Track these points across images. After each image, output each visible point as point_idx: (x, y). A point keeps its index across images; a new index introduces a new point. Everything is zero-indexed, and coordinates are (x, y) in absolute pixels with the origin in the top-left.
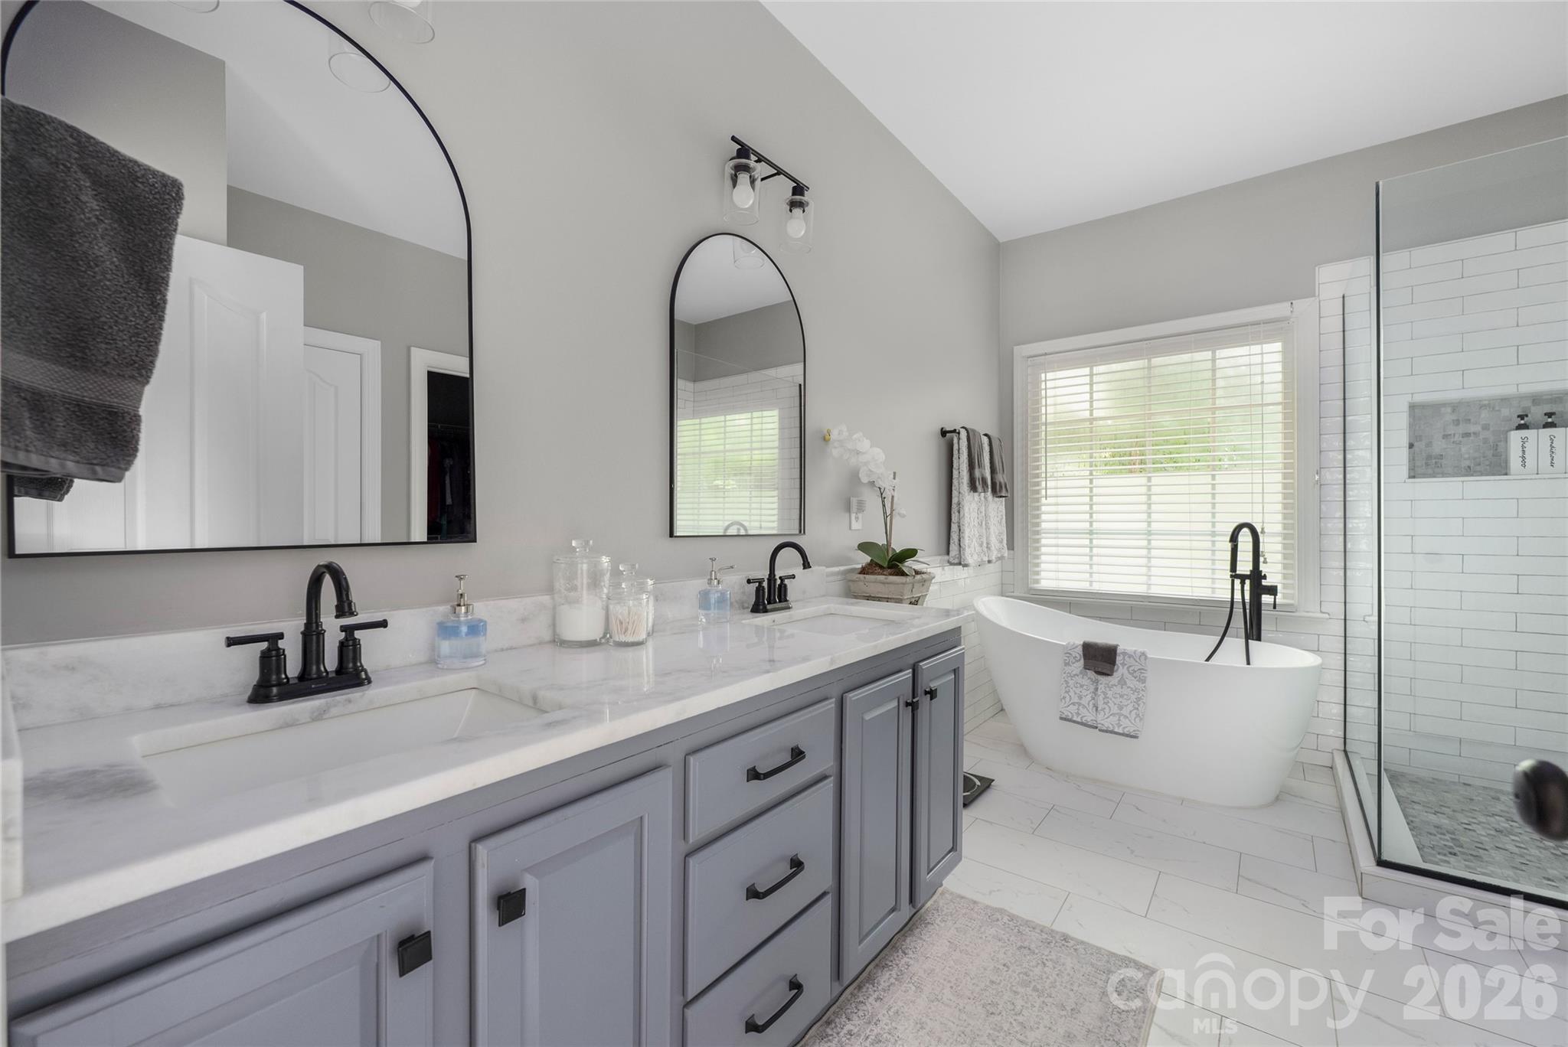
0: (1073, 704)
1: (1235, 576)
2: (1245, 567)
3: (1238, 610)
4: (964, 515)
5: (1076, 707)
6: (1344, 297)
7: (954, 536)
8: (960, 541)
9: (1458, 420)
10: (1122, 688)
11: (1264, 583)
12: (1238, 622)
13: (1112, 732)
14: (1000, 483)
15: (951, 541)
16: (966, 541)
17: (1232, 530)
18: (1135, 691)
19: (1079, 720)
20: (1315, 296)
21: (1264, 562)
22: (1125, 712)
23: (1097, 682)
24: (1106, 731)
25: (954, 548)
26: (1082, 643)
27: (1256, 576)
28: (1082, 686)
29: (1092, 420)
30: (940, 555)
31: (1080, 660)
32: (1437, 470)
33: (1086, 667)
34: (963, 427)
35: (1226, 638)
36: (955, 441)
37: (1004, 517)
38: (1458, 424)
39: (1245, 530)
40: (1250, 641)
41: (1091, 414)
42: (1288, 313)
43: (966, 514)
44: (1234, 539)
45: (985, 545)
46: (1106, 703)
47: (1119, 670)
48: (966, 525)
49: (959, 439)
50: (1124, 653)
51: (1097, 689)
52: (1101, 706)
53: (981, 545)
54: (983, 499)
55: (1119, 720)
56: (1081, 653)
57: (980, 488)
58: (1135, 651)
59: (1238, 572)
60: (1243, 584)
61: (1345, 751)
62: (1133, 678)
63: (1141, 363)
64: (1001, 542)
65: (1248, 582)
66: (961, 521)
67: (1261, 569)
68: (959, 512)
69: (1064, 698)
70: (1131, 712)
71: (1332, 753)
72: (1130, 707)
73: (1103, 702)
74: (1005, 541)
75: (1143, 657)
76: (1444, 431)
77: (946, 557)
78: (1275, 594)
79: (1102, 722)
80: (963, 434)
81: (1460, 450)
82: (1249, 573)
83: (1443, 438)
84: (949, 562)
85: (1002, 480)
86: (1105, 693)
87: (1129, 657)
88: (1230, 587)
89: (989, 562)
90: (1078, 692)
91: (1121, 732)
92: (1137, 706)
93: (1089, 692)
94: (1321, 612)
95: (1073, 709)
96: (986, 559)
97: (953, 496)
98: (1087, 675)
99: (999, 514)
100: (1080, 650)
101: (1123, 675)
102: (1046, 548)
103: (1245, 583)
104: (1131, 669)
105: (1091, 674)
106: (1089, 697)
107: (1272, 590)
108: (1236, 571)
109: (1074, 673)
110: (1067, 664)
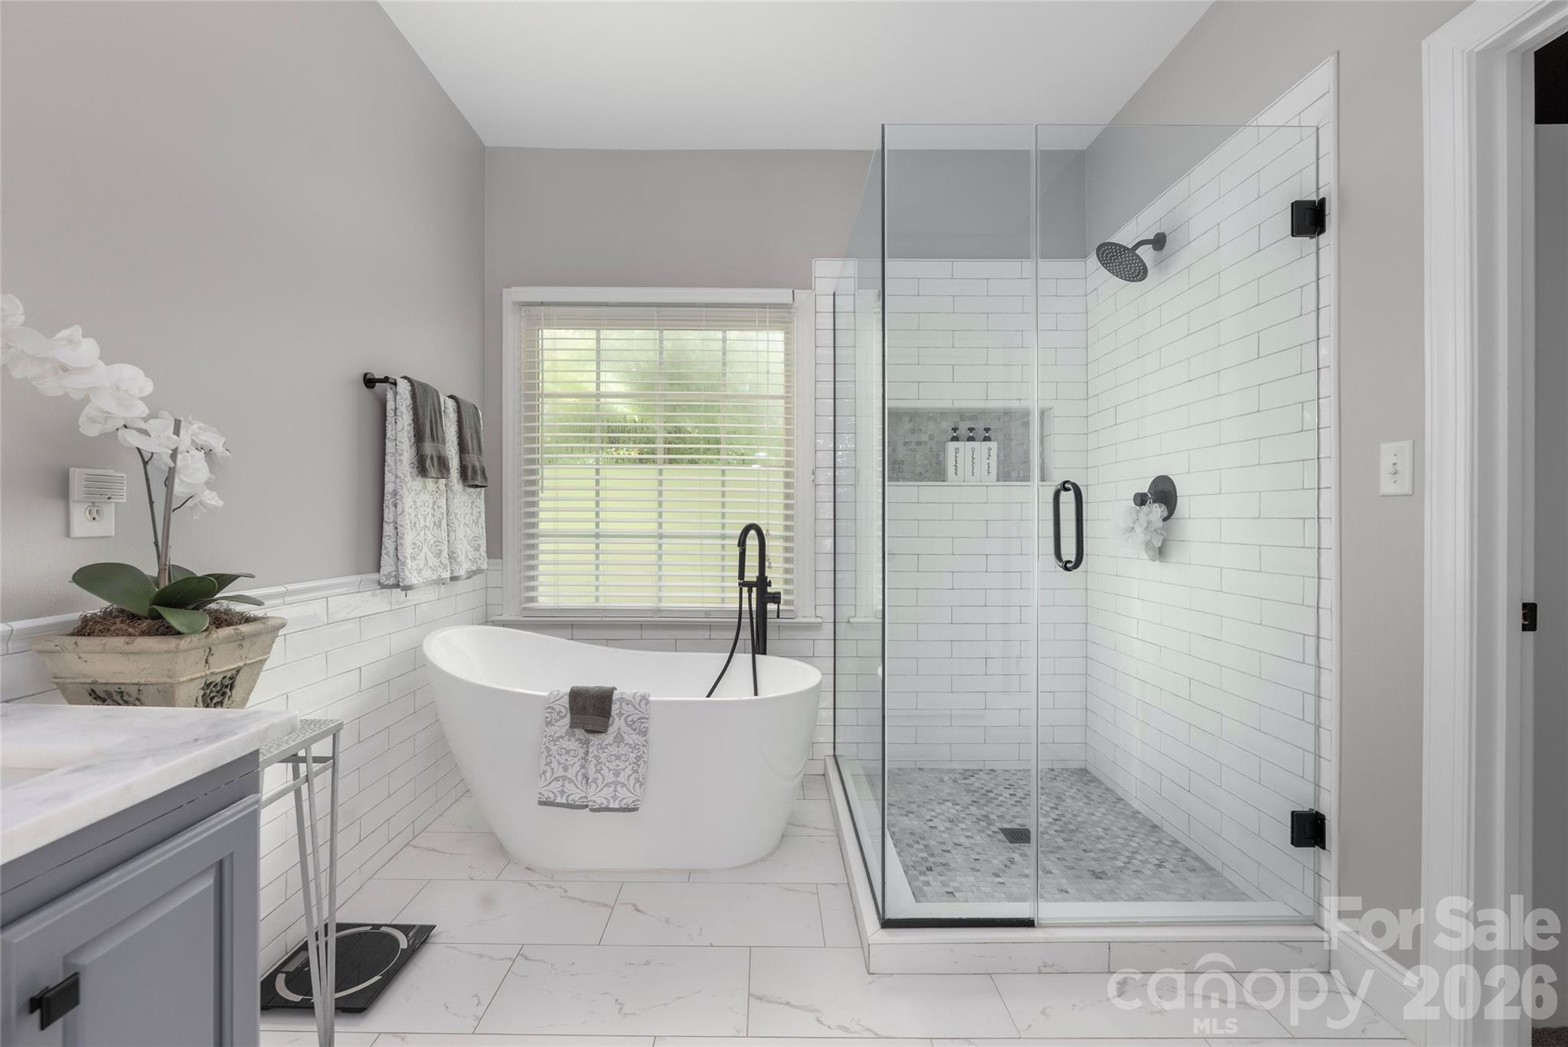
0: (557, 779)
1: (742, 584)
2: (751, 574)
3: (746, 621)
4: (403, 511)
5: (560, 783)
6: (834, 295)
7: (388, 544)
8: (396, 549)
9: (914, 429)
10: (618, 747)
11: (769, 590)
12: (746, 634)
13: (608, 809)
14: (474, 467)
15: (384, 552)
16: (408, 550)
17: (740, 532)
18: (634, 747)
19: (564, 801)
20: (811, 289)
21: (768, 567)
22: (622, 778)
23: (587, 743)
24: (600, 810)
25: (387, 563)
26: (569, 690)
27: (762, 582)
28: (568, 752)
29: (598, 396)
30: (359, 573)
31: (565, 716)
32: (900, 475)
33: (573, 725)
34: (405, 378)
35: (734, 654)
36: (390, 395)
37: (483, 515)
38: (914, 433)
39: (753, 533)
40: (757, 656)
41: (598, 388)
42: (789, 300)
43: (407, 510)
44: (742, 543)
45: (445, 554)
46: (598, 771)
47: (615, 722)
48: (408, 527)
49: (396, 393)
50: (622, 699)
51: (587, 753)
52: (592, 775)
53: (439, 555)
54: (443, 488)
55: (615, 791)
56: (567, 705)
57: (433, 472)
58: (635, 694)
59: (746, 579)
60: (750, 591)
61: (835, 756)
62: (632, 731)
63: (652, 334)
64: (477, 549)
65: (754, 589)
66: (399, 519)
67: (766, 575)
68: (395, 506)
69: (544, 772)
70: (629, 776)
71: (825, 760)
72: (629, 771)
73: (594, 770)
74: (483, 548)
75: (643, 702)
76: (905, 438)
77: (375, 576)
78: (778, 603)
79: (593, 798)
80: (404, 387)
81: (915, 457)
82: (755, 580)
83: (904, 445)
84: (379, 583)
85: (477, 464)
86: (597, 758)
87: (627, 704)
88: (738, 595)
89: (453, 579)
90: (562, 761)
91: (618, 807)
92: (636, 768)
93: (577, 759)
94: (816, 616)
95: (556, 786)
96: (447, 575)
97: (386, 480)
98: (574, 735)
99: (475, 511)
100: (566, 701)
101: (619, 729)
102: (544, 555)
103: (752, 591)
104: (629, 719)
105: (580, 733)
106: (577, 767)
107: (776, 598)
108: (743, 579)
109: (557, 735)
110: (549, 723)
